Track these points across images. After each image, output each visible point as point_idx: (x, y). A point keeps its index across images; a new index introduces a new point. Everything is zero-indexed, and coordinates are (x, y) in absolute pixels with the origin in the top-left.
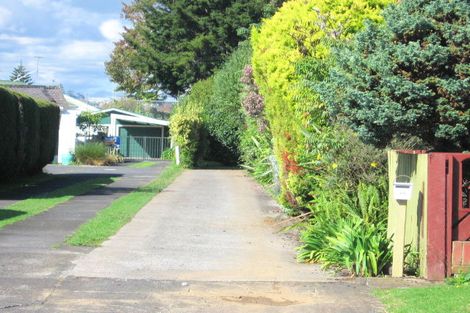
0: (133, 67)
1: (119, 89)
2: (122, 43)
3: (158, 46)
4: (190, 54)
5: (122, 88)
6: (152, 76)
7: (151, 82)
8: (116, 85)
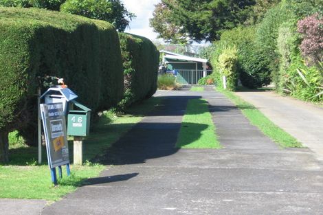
0: (169, 22)
1: (159, 37)
2: (160, 5)
3: (186, 6)
4: (208, 12)
5: (161, 37)
6: (182, 27)
7: (182, 32)
8: (158, 34)
